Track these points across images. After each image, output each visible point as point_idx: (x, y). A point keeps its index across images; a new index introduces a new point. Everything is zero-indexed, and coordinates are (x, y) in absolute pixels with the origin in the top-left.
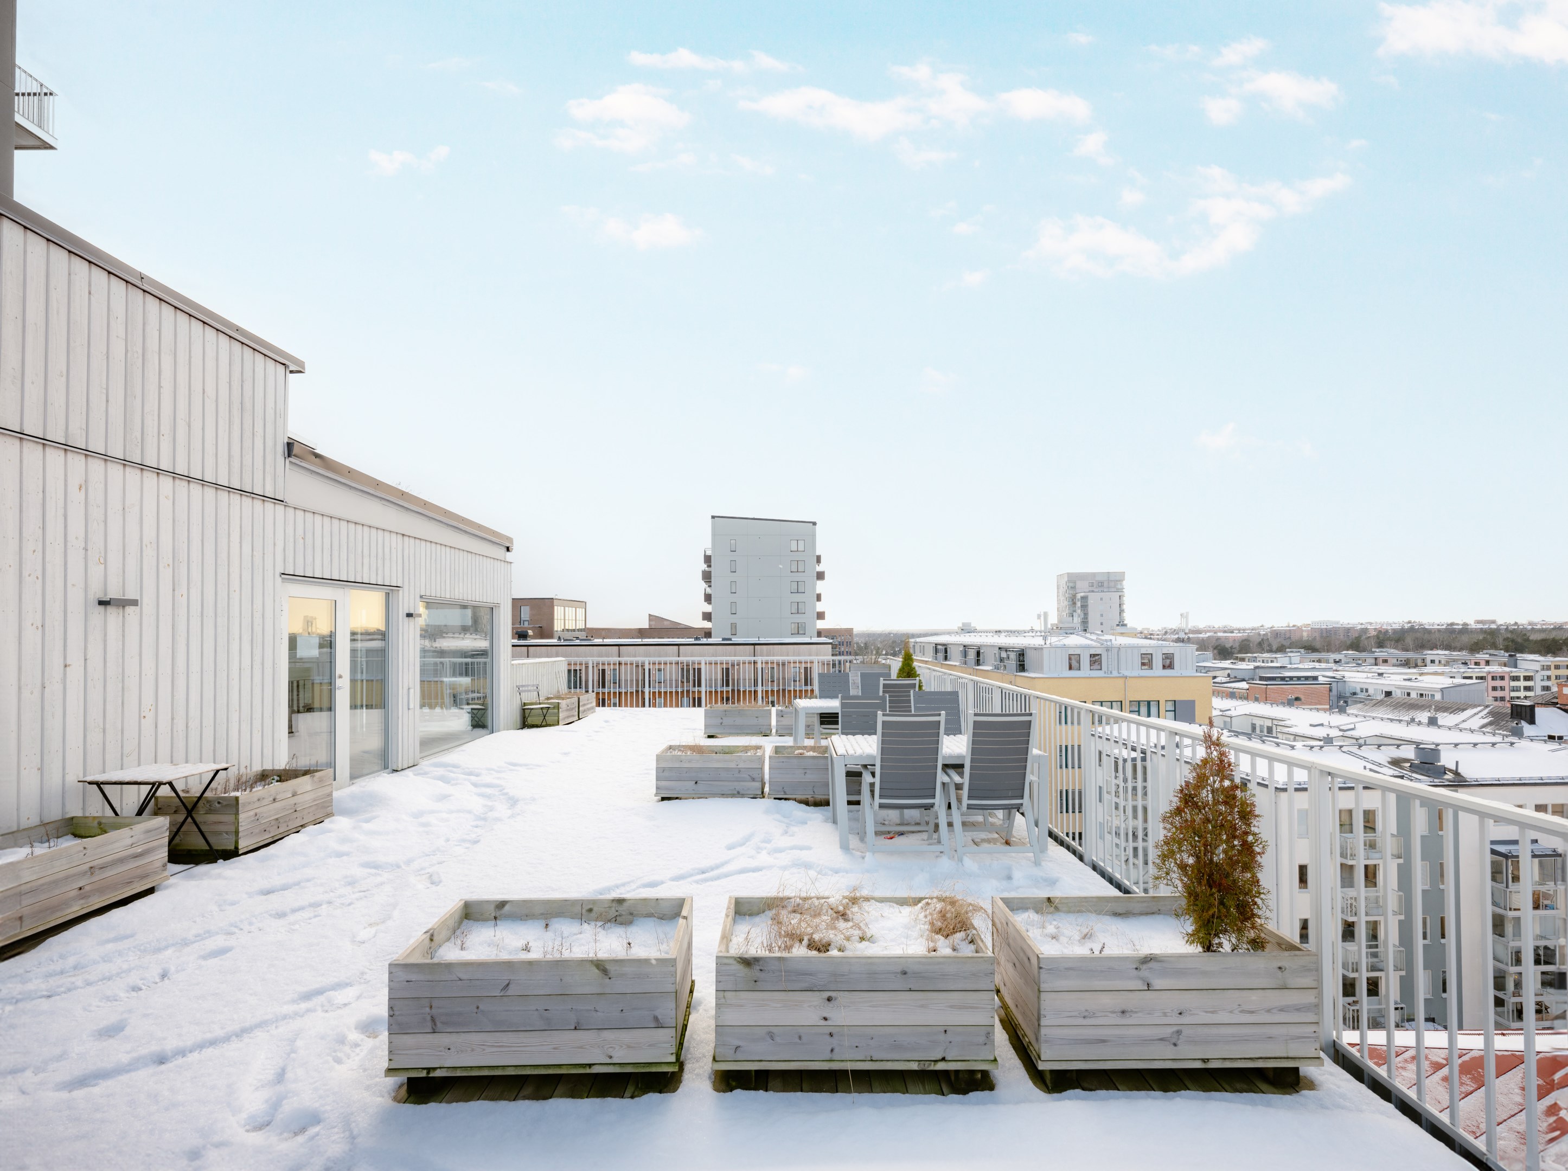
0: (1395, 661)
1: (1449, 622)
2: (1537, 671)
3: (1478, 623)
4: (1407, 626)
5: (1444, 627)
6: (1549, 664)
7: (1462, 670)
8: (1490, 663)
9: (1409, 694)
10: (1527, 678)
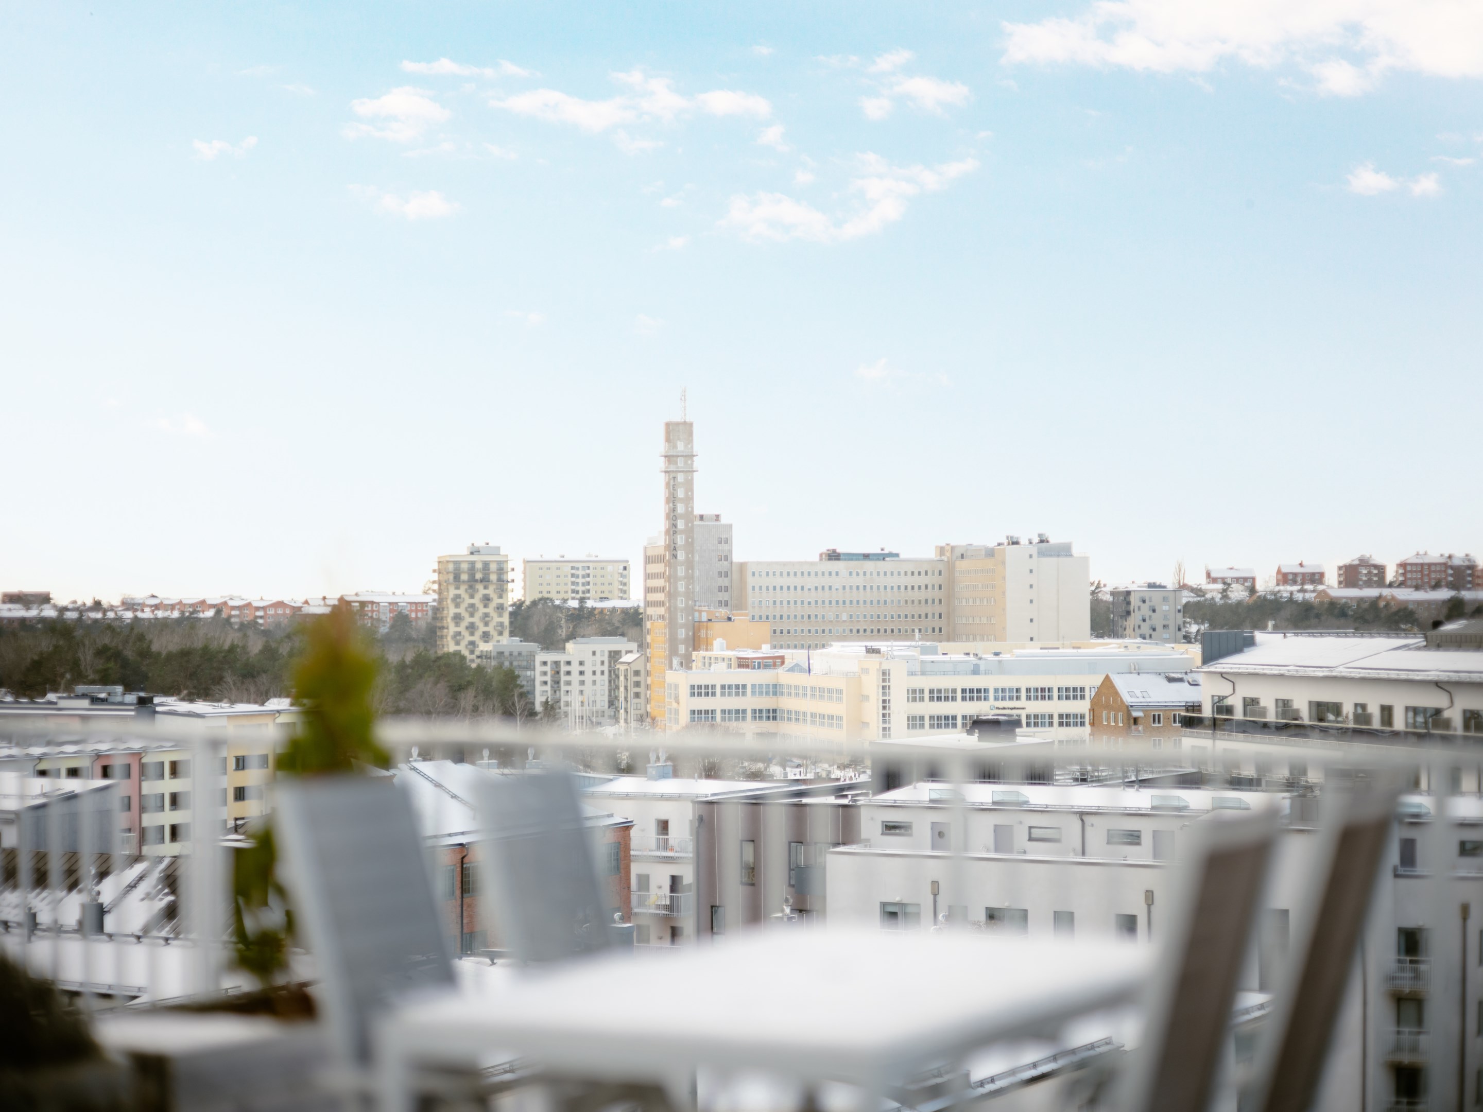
3: (12, 601)
7: (35, 751)
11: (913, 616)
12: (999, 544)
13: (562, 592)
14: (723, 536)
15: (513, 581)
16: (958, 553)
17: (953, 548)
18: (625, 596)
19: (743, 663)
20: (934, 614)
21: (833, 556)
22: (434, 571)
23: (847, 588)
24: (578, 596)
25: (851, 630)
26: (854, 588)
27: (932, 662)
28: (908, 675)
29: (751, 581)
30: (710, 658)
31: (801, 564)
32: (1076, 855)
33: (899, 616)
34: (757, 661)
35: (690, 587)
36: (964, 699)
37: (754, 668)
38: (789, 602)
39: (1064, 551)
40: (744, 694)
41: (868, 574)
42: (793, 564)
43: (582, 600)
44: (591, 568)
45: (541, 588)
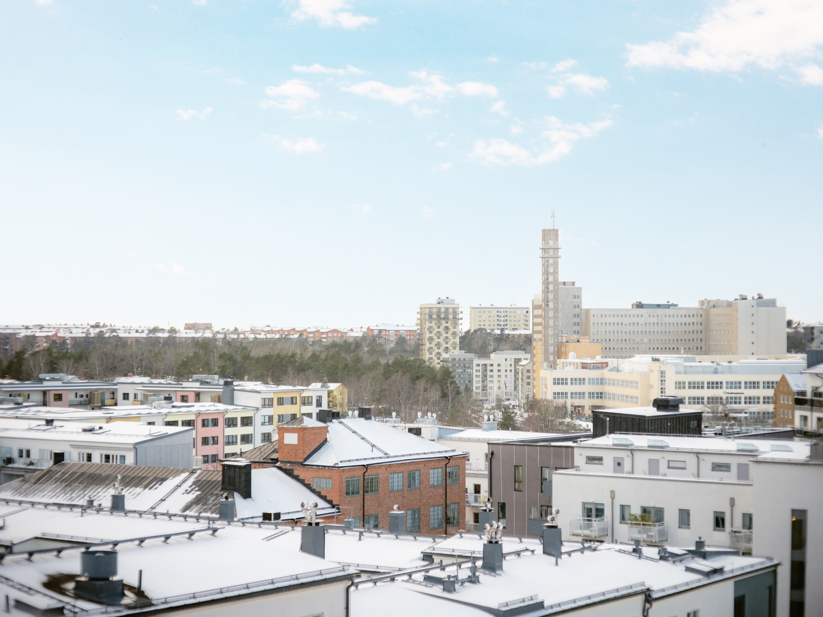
0: (71, 397)
1: (152, 327)
2: (257, 409)
3: (189, 329)
4: (93, 332)
5: (144, 335)
6: (271, 396)
7: (164, 411)
8: (202, 397)
9: (89, 457)
10: (247, 421)
11: (685, 340)
12: (736, 299)
13: (492, 325)
14: (577, 294)
15: (462, 319)
16: (711, 304)
17: (709, 301)
18: (527, 328)
19: (585, 366)
20: (697, 339)
21: (640, 305)
22: (418, 313)
23: (648, 324)
24: (500, 328)
25: (650, 348)
26: (652, 324)
27: (691, 366)
28: (676, 374)
29: (592, 320)
30: (567, 363)
31: (621, 310)
32: (694, 477)
33: (677, 340)
34: (592, 365)
35: (556, 323)
36: (708, 387)
37: (590, 369)
38: (614, 332)
39: (772, 303)
40: (584, 384)
41: (660, 316)
42: (616, 310)
43: (502, 330)
44: (508, 312)
45: (480, 323)
